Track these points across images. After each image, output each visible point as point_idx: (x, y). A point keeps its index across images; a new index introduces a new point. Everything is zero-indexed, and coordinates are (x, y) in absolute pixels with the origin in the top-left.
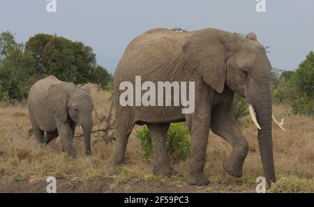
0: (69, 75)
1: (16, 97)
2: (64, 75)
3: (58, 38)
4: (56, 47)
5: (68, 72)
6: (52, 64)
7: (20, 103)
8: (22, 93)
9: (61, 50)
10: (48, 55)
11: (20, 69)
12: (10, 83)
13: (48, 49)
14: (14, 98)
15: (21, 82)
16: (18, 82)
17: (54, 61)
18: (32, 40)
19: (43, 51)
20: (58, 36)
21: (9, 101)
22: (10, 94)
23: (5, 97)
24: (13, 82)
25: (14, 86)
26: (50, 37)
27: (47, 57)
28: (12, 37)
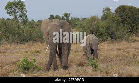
0: (137, 24)
1: (114, 38)
2: (134, 24)
3: (131, 7)
4: (130, 11)
5: (136, 23)
6: (128, 20)
7: (116, 41)
8: (117, 36)
9: (132, 13)
10: (126, 16)
11: (115, 24)
12: (110, 31)
13: (126, 12)
14: (113, 38)
15: (116, 31)
16: (114, 31)
17: (129, 18)
18: (118, 8)
19: (124, 14)
20: (130, 6)
21: (111, 40)
22: (111, 37)
23: (109, 39)
24: (112, 31)
25: (113, 33)
26: (127, 6)
27: (126, 17)
28: (109, 9)
